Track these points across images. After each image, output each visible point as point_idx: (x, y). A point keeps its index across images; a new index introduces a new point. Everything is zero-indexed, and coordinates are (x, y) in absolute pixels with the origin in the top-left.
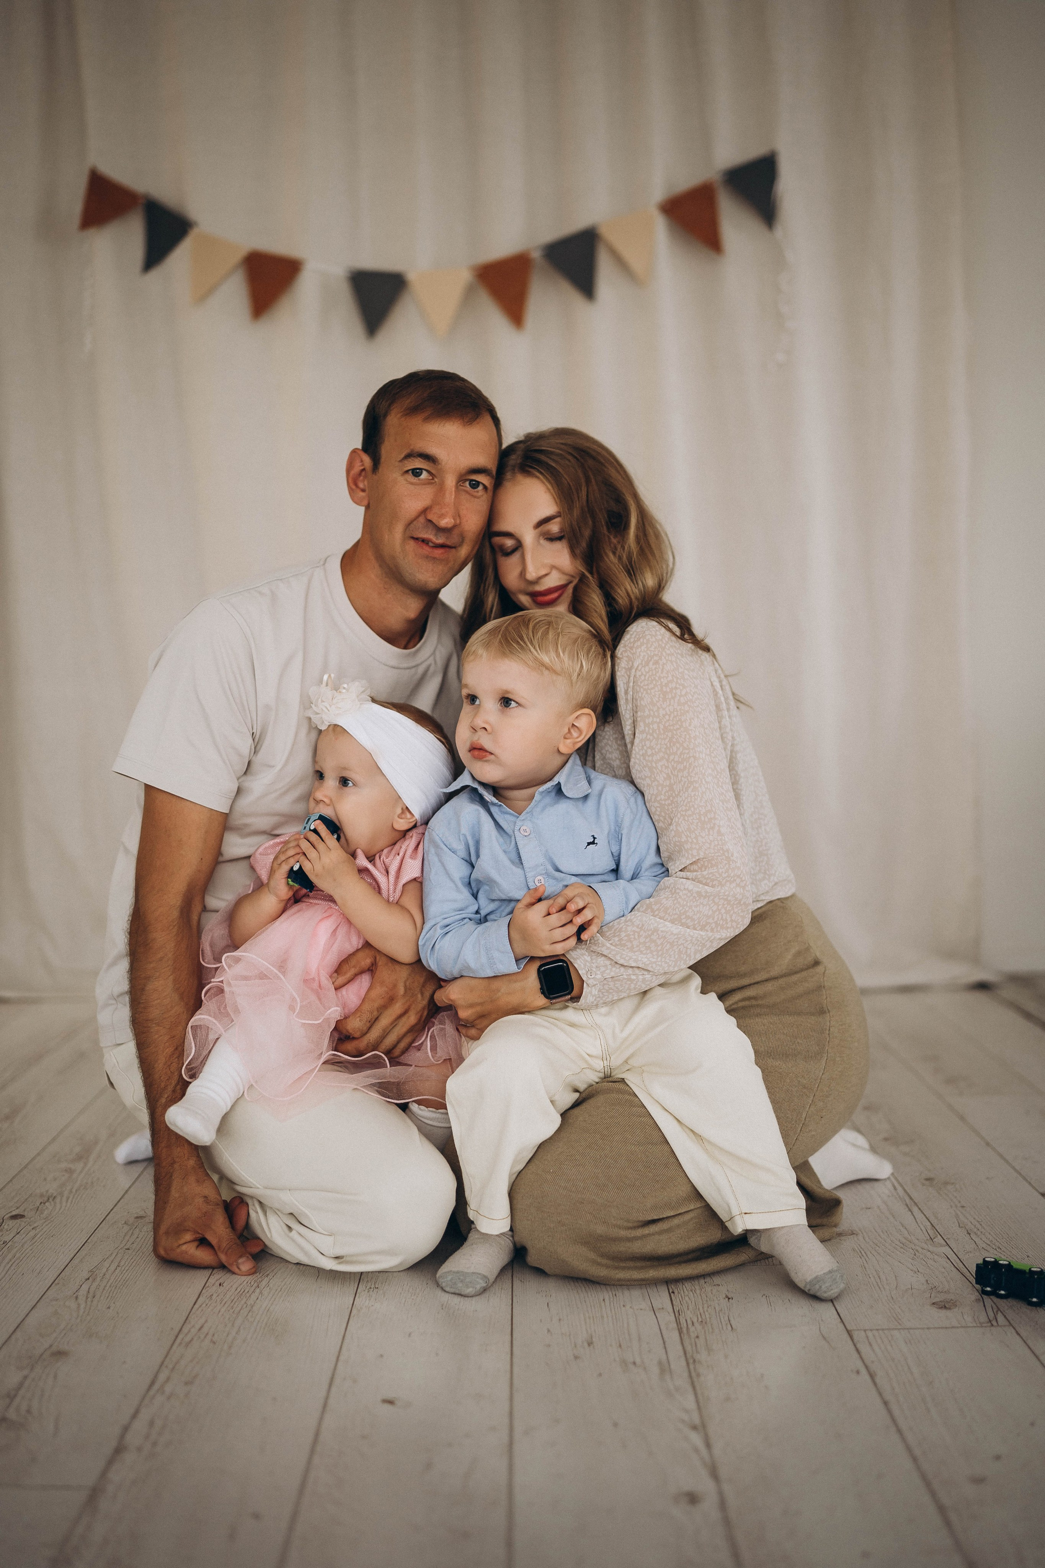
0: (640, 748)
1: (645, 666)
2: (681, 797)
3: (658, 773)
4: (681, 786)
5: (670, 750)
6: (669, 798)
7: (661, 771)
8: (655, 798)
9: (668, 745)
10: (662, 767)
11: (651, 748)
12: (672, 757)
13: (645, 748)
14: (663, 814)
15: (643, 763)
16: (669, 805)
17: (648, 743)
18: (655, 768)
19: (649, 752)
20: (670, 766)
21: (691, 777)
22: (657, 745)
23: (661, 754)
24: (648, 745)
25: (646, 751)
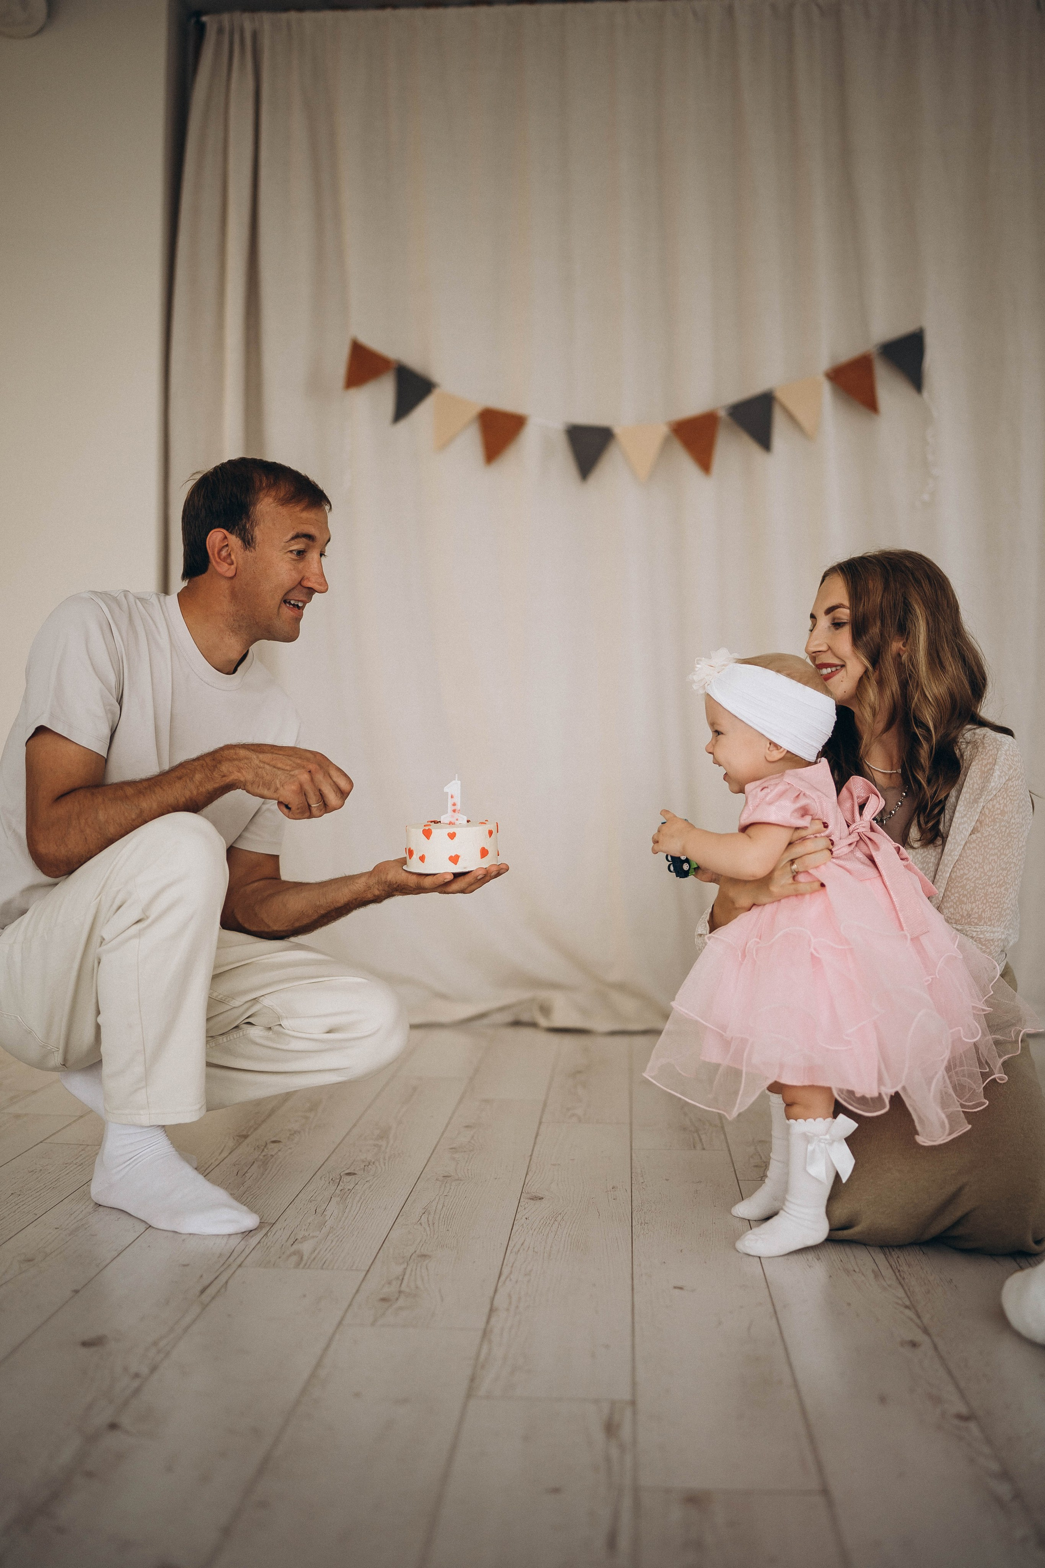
0: (986, 839)
1: (1016, 780)
2: (992, 888)
3: (987, 863)
4: (996, 880)
5: (1003, 851)
6: (982, 884)
7: (990, 863)
8: (975, 880)
9: (1004, 846)
10: (992, 860)
11: (993, 843)
12: (1003, 857)
13: (989, 841)
14: (972, 893)
15: (981, 851)
16: (980, 889)
17: (993, 839)
18: (987, 859)
19: (991, 846)
20: (998, 863)
21: (1007, 878)
22: (998, 843)
23: (996, 851)
24: (992, 841)
25: (989, 844)
